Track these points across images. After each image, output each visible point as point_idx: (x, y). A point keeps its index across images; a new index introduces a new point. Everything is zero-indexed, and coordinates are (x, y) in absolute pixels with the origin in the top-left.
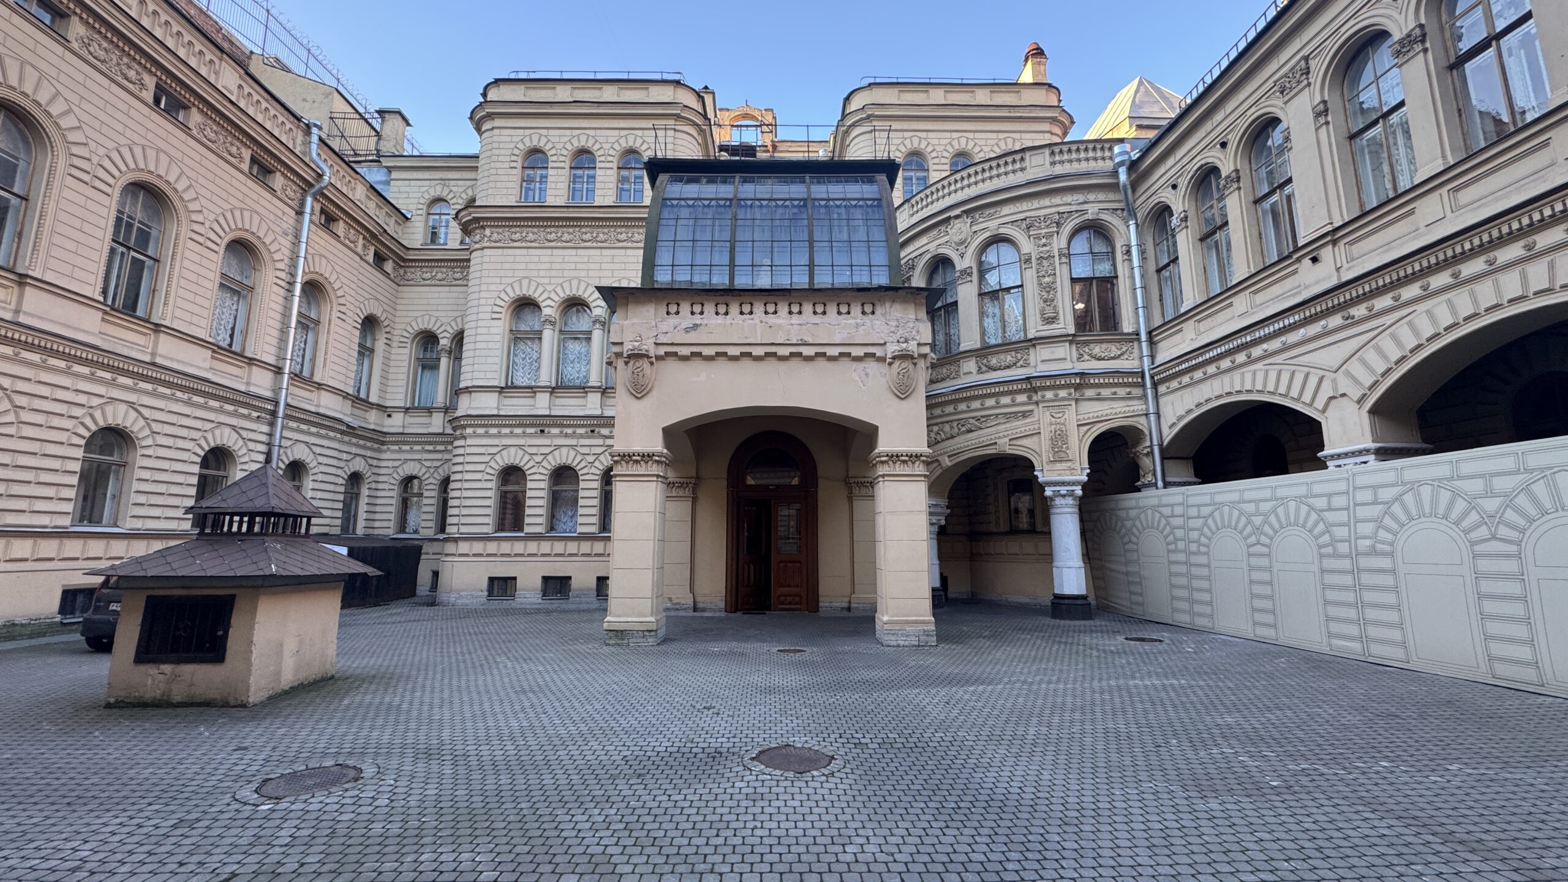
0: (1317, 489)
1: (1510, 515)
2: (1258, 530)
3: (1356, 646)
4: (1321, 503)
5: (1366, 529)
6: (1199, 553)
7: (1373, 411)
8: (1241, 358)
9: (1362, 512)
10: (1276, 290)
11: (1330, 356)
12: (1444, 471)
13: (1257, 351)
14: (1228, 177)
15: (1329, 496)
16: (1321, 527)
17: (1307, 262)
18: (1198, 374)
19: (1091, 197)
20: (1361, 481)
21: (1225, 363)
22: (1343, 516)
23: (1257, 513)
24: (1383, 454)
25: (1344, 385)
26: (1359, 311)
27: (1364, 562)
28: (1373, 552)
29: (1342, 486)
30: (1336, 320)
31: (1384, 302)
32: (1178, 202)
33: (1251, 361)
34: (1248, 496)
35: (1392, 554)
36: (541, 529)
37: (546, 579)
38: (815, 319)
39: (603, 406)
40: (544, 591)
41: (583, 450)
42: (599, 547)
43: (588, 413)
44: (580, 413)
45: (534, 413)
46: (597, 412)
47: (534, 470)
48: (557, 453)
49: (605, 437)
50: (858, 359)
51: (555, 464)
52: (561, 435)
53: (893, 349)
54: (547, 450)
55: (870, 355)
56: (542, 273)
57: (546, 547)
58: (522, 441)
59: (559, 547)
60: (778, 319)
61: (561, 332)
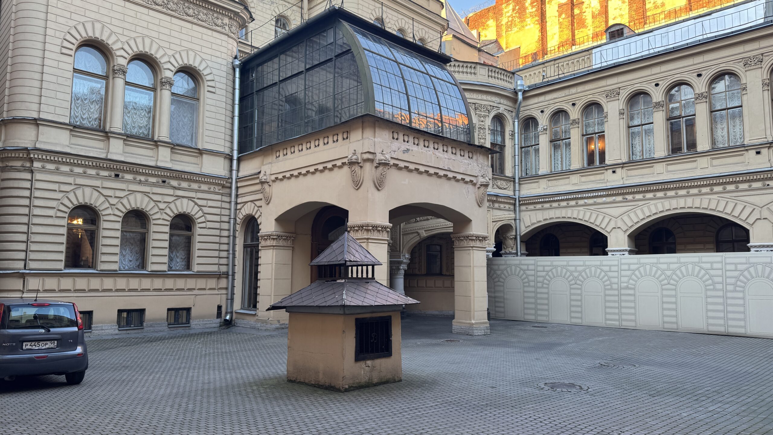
0: (605, 263)
1: (674, 277)
2: (575, 278)
3: (617, 323)
4: (606, 269)
5: (624, 279)
6: (542, 287)
7: (629, 236)
8: (573, 203)
9: (623, 273)
10: (592, 178)
11: (615, 211)
12: (655, 261)
13: (581, 202)
14: (574, 120)
16: (606, 278)
17: (611, 171)
19: (502, 101)
20: (623, 261)
21: (564, 204)
22: (616, 274)
23: (576, 271)
25: (620, 224)
26: (630, 197)
27: (623, 292)
28: (627, 288)
29: (616, 263)
30: (620, 198)
31: (639, 196)
32: (543, 121)
33: (577, 205)
34: (571, 263)
35: (634, 289)
36: (115, 267)
37: (120, 311)
38: (453, 157)
39: (171, 160)
40: (119, 323)
41: (155, 198)
42: (169, 283)
43: (160, 164)
44: (152, 164)
45: (110, 157)
46: (169, 165)
47: (109, 211)
48: (131, 198)
49: (175, 188)
50: (466, 183)
51: (128, 207)
52: (134, 181)
53: (481, 180)
54: (122, 194)
55: (471, 181)
56: (114, 22)
57: (121, 283)
58: (97, 183)
59: (134, 283)
60: (440, 153)
61: (127, 83)
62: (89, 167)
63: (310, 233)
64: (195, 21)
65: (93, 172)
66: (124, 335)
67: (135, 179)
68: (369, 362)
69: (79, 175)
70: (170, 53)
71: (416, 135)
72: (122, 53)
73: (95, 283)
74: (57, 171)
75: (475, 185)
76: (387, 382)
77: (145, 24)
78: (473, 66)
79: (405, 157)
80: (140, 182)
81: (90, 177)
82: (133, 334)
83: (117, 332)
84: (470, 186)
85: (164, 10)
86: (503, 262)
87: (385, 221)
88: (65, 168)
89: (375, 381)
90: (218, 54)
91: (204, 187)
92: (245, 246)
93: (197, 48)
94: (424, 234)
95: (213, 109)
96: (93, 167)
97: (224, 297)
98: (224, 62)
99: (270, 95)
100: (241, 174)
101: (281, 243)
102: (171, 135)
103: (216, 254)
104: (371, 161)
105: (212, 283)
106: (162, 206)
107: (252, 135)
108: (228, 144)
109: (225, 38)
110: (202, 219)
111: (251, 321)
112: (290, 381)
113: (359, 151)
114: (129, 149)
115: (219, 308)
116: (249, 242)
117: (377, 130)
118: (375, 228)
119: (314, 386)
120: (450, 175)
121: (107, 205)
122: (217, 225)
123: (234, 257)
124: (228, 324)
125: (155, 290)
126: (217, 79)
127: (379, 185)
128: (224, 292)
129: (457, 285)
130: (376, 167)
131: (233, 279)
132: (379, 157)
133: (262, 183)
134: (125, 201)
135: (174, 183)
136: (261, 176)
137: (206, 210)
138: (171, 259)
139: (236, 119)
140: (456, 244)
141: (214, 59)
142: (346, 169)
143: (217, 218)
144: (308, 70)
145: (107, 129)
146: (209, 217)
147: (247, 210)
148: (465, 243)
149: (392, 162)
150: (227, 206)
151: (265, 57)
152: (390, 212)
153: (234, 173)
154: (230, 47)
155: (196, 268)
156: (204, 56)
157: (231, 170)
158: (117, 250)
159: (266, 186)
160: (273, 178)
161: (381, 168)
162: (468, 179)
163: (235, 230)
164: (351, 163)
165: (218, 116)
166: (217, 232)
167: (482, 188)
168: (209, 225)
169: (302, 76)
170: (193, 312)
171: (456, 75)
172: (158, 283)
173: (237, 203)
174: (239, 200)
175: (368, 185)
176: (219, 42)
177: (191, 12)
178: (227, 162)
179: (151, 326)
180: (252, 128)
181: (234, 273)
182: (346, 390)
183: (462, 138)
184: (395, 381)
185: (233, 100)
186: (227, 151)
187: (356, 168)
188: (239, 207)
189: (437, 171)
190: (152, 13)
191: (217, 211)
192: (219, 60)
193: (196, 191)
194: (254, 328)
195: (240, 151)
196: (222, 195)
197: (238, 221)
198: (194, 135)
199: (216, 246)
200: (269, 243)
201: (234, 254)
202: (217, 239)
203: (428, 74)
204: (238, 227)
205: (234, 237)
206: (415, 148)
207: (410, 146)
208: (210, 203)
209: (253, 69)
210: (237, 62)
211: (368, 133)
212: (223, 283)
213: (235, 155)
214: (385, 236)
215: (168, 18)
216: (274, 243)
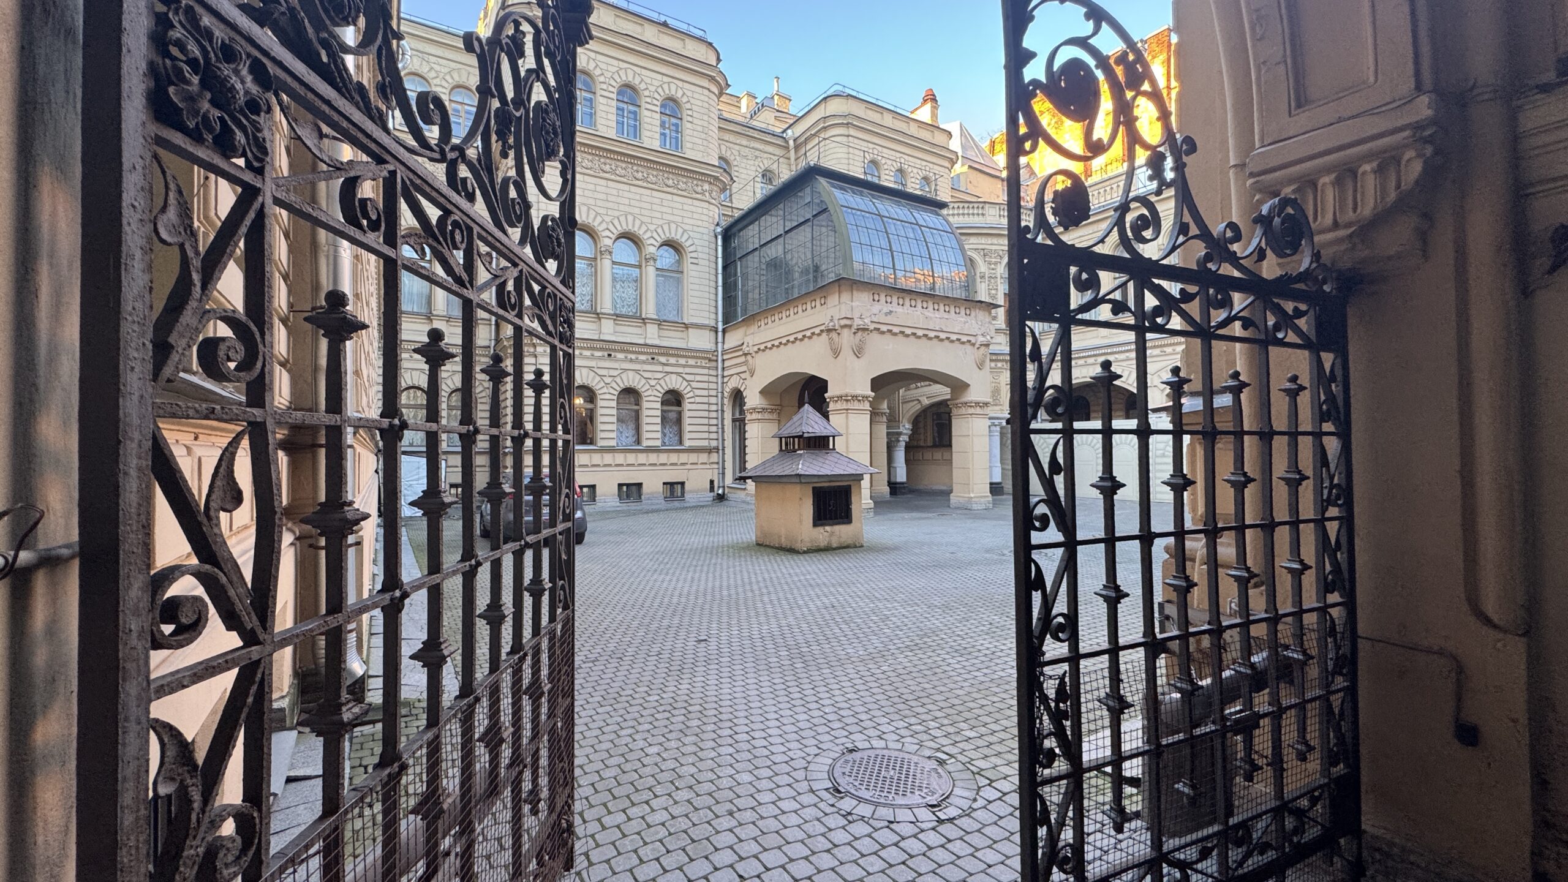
36: (613, 443)
37: (620, 485)
38: (946, 315)
39: (659, 336)
40: (620, 496)
41: (646, 375)
42: (663, 458)
43: (649, 342)
44: (641, 341)
45: (602, 338)
46: (657, 342)
47: (605, 390)
48: (624, 376)
49: (664, 364)
50: (963, 343)
51: (622, 386)
52: (626, 360)
53: (981, 339)
54: (615, 373)
55: (969, 341)
56: (599, 203)
57: (620, 458)
58: (592, 363)
59: (631, 458)
60: (929, 313)
61: (614, 263)
62: (584, 348)
63: (797, 404)
64: (675, 191)
65: (588, 353)
66: (624, 507)
67: (626, 357)
68: (828, 528)
70: (653, 228)
71: (902, 295)
72: (607, 233)
73: (596, 458)
75: (973, 345)
76: (847, 547)
77: (627, 202)
78: (981, 205)
79: (888, 319)
80: (631, 360)
81: (586, 357)
82: (633, 506)
83: (618, 504)
84: (968, 347)
87: (865, 389)
90: (700, 223)
91: (691, 362)
92: (734, 421)
93: (679, 219)
94: (926, 402)
95: (697, 281)
96: (588, 349)
97: (716, 471)
98: (706, 231)
99: (753, 261)
100: (726, 347)
101: (767, 416)
102: (658, 311)
103: (706, 428)
104: (850, 326)
105: (703, 457)
106: (653, 383)
107: (735, 305)
108: (713, 316)
109: (706, 205)
110: (691, 394)
111: (741, 495)
112: (758, 544)
113: (836, 318)
114: (619, 328)
115: (712, 482)
116: (737, 416)
117: (855, 292)
118: (855, 397)
119: (777, 548)
120: (943, 336)
121: (602, 384)
122: (705, 400)
123: (723, 432)
124: (721, 498)
125: (651, 465)
126: (699, 249)
127: (858, 352)
128: (716, 466)
129: (956, 457)
130: (855, 333)
131: (724, 454)
132: (857, 322)
133: (745, 355)
134: (618, 380)
135: (663, 359)
136: (744, 346)
137: (694, 385)
138: (664, 435)
139: (720, 289)
140: (955, 411)
141: (695, 229)
142: (824, 335)
143: (705, 393)
144: (786, 232)
145: (598, 311)
146: (698, 392)
147: (733, 383)
148: (963, 411)
149: (872, 327)
150: (714, 379)
151: (745, 223)
152: (873, 380)
153: (720, 345)
154: (711, 214)
155: (687, 444)
156: (686, 227)
157: (717, 343)
158: (614, 427)
159: (749, 357)
160: (756, 348)
161: (860, 333)
162: (964, 339)
163: (723, 405)
164: (829, 331)
165: (702, 288)
166: (706, 407)
167: (983, 348)
168: (698, 400)
169: (781, 240)
170: (687, 487)
171: (953, 219)
172: (653, 458)
173: (723, 377)
174: (726, 374)
175: (847, 353)
176: (700, 210)
177: (670, 182)
178: (713, 334)
179: (649, 499)
180: (736, 297)
181: (724, 448)
182: (805, 552)
183: (959, 294)
184: (855, 547)
185: (717, 269)
186: (713, 323)
187: (834, 335)
188: (726, 380)
189: (926, 332)
190: (633, 189)
191: (705, 385)
192: (700, 230)
193: (684, 366)
194: (744, 502)
195: (725, 322)
196: (709, 368)
197: (726, 394)
198: (679, 311)
199: (706, 421)
200: (755, 416)
201: (723, 428)
202: (706, 414)
203: (917, 224)
204: (726, 401)
205: (723, 411)
206: (900, 309)
207: (894, 307)
208: (698, 378)
209: (735, 235)
210: (719, 230)
211: (845, 296)
212: (714, 457)
213: (720, 327)
214: (867, 406)
215: (648, 192)
216: (760, 416)
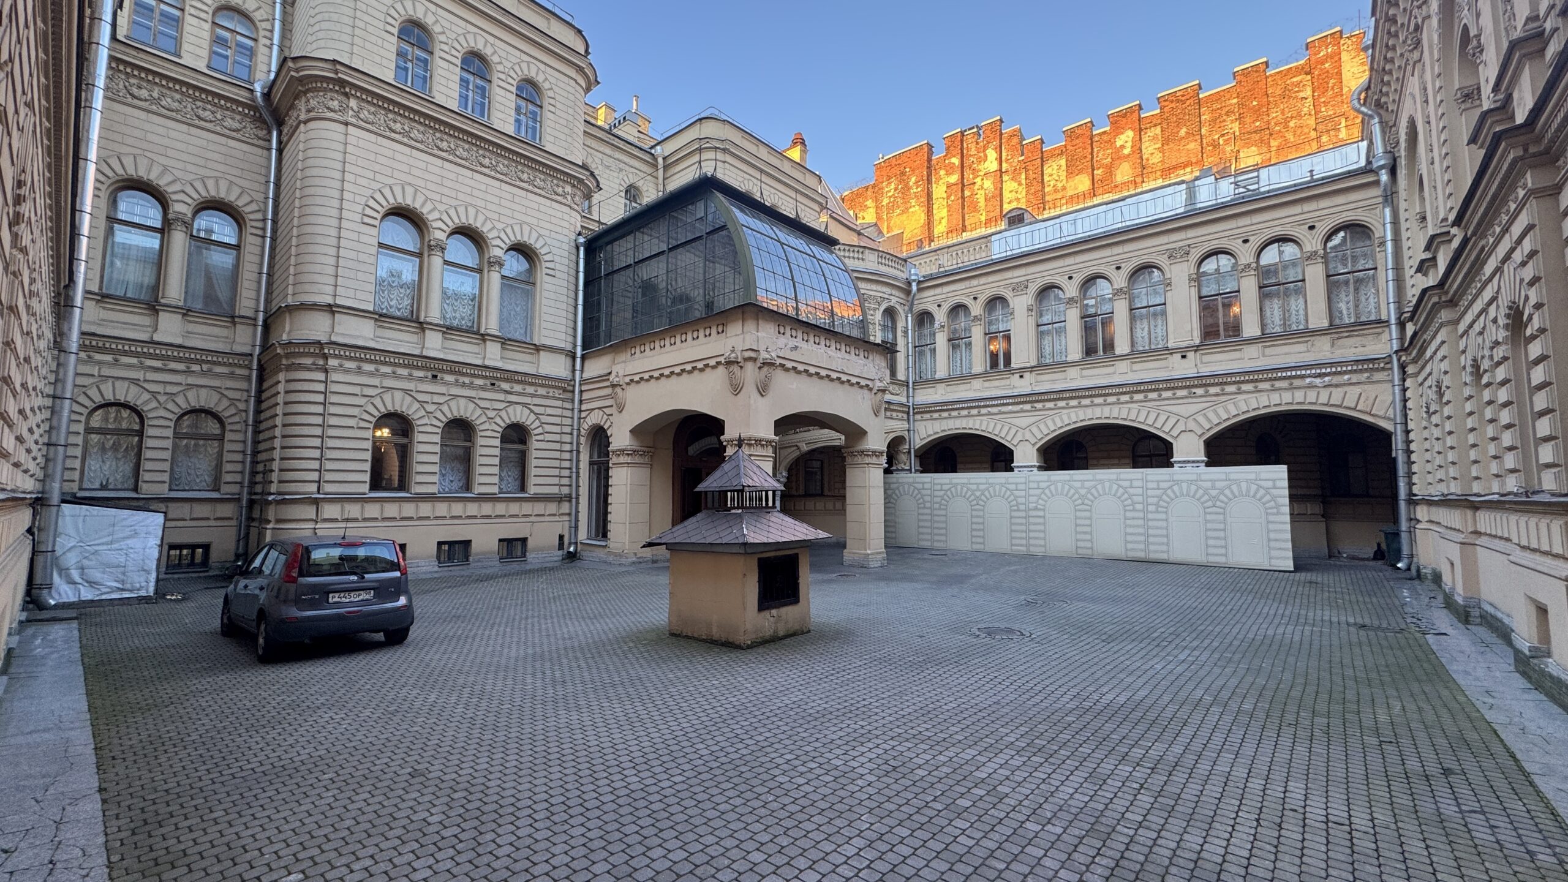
0: (1010, 480)
1: (1089, 496)
2: (978, 498)
3: (1024, 549)
4: (1013, 487)
5: (1032, 499)
6: (940, 509)
7: (1038, 450)
8: (974, 412)
9: (1032, 492)
10: (996, 383)
11: (1023, 422)
12: (1067, 478)
13: (984, 411)
14: (976, 317)
15: (1017, 484)
16: (1012, 497)
17: (1018, 375)
18: (945, 414)
19: (894, 292)
20: (1031, 479)
21: (964, 412)
22: (1023, 493)
23: (978, 490)
24: (1040, 468)
25: (1028, 436)
26: (1039, 406)
27: (1032, 513)
28: (1036, 509)
29: (1023, 480)
30: (1028, 407)
31: (1050, 405)
32: (940, 316)
33: (979, 415)
34: (972, 481)
35: (1044, 510)
36: (433, 489)
37: (440, 544)
38: (847, 356)
39: (502, 358)
40: (438, 558)
41: (483, 404)
42: (501, 508)
43: (488, 363)
44: (479, 362)
45: (424, 354)
46: (499, 364)
47: (425, 421)
48: (453, 404)
49: (506, 392)
50: (862, 387)
51: (449, 416)
52: (456, 384)
53: (878, 384)
54: (441, 399)
55: (867, 386)
56: (430, 186)
57: (442, 509)
58: (410, 385)
59: (457, 509)
60: (832, 351)
61: (446, 263)
62: (399, 365)
63: (671, 446)
64: (531, 188)
65: (404, 372)
66: (445, 572)
67: (457, 381)
68: (774, 612)
69: (386, 375)
70: (500, 226)
71: (805, 329)
72: (440, 224)
73: (409, 509)
74: (359, 371)
75: (871, 390)
76: (794, 634)
77: (469, 190)
78: (861, 250)
79: (793, 355)
80: (464, 385)
81: (401, 378)
82: (457, 571)
83: (436, 569)
84: (866, 391)
85: (493, 173)
86: (895, 480)
87: (768, 432)
88: (368, 367)
89: (781, 633)
90: (559, 229)
91: (542, 391)
92: (591, 463)
93: (534, 221)
94: (805, 448)
95: (552, 296)
96: (404, 366)
97: (567, 524)
98: (566, 240)
99: (620, 280)
100: (586, 376)
101: (637, 459)
102: (501, 328)
103: (556, 472)
104: (754, 360)
105: (552, 507)
106: (491, 414)
107: (598, 327)
108: (570, 339)
109: (566, 209)
110: (540, 430)
111: (601, 554)
112: (673, 635)
113: (739, 348)
114: (449, 344)
115: (561, 537)
116: (595, 458)
117: (760, 322)
118: (759, 442)
119: (705, 641)
120: (844, 378)
121: (422, 413)
122: (557, 438)
123: (578, 476)
124: (572, 557)
125: (483, 517)
126: (557, 259)
127: (763, 390)
128: (566, 518)
129: (849, 509)
130: (760, 368)
131: (577, 503)
132: (764, 355)
133: (613, 386)
134: (445, 408)
135: (505, 386)
136: (611, 377)
137: (544, 419)
138: (501, 479)
139: (580, 308)
140: (849, 460)
141: (553, 235)
142: (721, 369)
143: (557, 429)
144: (671, 250)
145: (422, 320)
146: (548, 428)
147: (594, 419)
148: (859, 460)
149: (778, 361)
150: (569, 414)
151: (616, 234)
152: (776, 422)
153: (578, 373)
154: (573, 221)
155: (532, 490)
156: (542, 232)
157: (574, 371)
158: (436, 468)
159: (618, 390)
160: (627, 379)
161: (765, 369)
162: (863, 383)
163: (578, 444)
164: (729, 363)
165: (559, 305)
166: (557, 446)
167: (880, 394)
168: (548, 437)
169: (663, 258)
170: (530, 544)
171: (846, 261)
172: (487, 508)
173: (580, 411)
174: (584, 407)
175: (750, 390)
176: (559, 215)
177: (525, 177)
178: (569, 361)
179: (479, 561)
180: (599, 319)
181: (578, 495)
182: (749, 647)
183: (855, 333)
184: (803, 633)
185: (577, 286)
186: (569, 347)
187: (735, 368)
188: (583, 415)
189: (829, 373)
190: (477, 176)
191: (558, 420)
192: (560, 237)
193: (532, 396)
194: (605, 562)
195: (585, 347)
196: (563, 400)
197: (583, 432)
198: (529, 326)
199: (556, 463)
200: (622, 459)
201: (578, 473)
202: (557, 455)
203: (815, 257)
204: (583, 440)
205: (578, 452)
206: (804, 345)
207: (798, 341)
208: (549, 411)
209: (601, 248)
210: (582, 240)
211: (750, 326)
212: (565, 507)
213: (579, 353)
214: (770, 452)
215: (497, 183)
216: (629, 460)
